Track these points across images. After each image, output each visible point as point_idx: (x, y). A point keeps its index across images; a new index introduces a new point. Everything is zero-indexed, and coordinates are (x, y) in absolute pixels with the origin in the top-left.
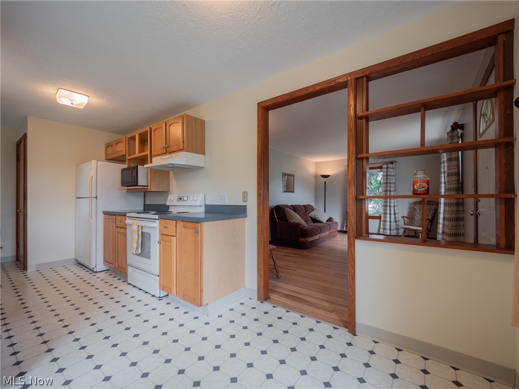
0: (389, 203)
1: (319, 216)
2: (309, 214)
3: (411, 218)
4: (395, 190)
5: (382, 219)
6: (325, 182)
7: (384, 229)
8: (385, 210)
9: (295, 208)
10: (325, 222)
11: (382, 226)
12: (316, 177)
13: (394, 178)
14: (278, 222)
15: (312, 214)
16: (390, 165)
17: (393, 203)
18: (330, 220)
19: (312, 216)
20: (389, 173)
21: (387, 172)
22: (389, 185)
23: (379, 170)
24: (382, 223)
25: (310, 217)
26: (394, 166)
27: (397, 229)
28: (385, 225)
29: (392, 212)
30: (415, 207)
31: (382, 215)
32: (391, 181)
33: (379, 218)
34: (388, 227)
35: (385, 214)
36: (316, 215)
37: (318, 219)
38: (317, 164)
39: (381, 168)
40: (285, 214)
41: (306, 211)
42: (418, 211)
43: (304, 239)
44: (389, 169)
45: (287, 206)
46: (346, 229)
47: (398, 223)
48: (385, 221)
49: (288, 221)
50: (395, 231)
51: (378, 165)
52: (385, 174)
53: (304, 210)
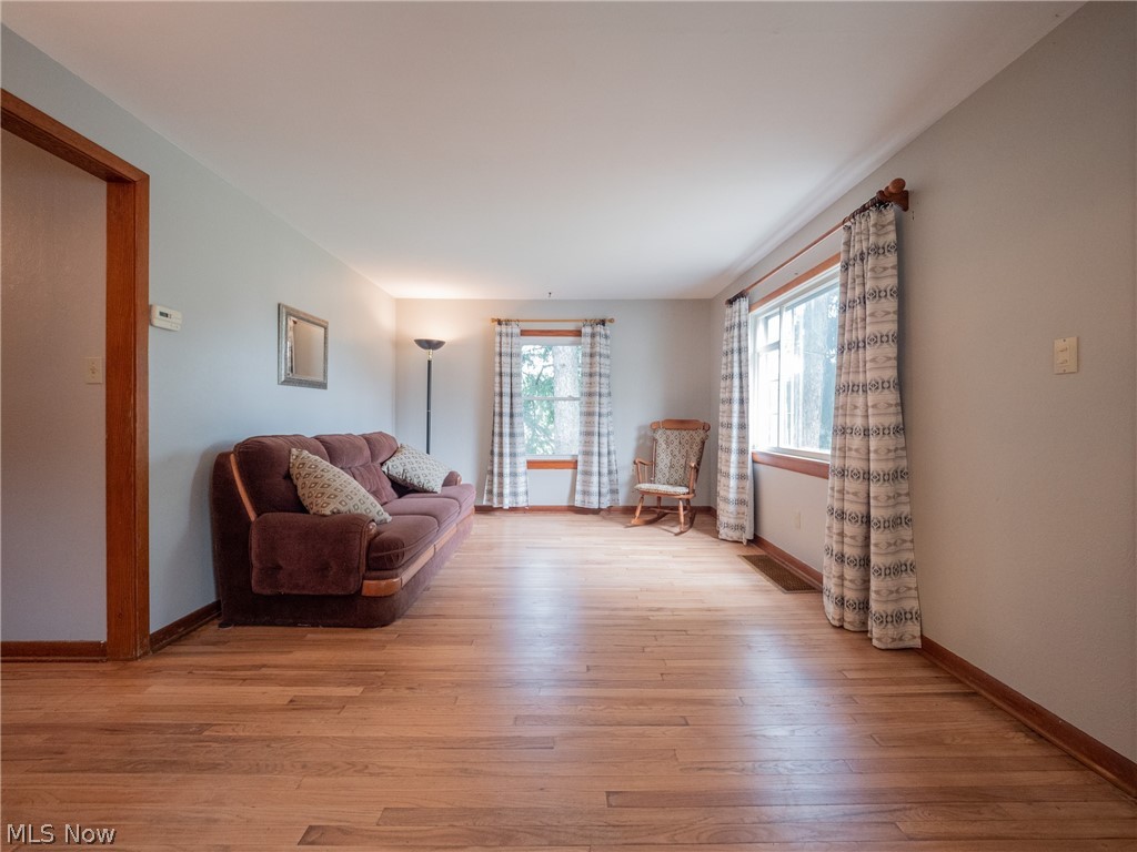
0: (597, 425)
1: (419, 472)
2: (382, 464)
3: (646, 463)
4: (609, 394)
5: (579, 468)
6: (429, 362)
7: (586, 493)
8: (588, 443)
9: (332, 449)
10: (438, 489)
11: (579, 487)
12: (398, 344)
13: (607, 362)
14: (252, 516)
15: (396, 467)
16: (599, 329)
17: (605, 426)
18: (451, 480)
19: (393, 472)
20: (598, 349)
21: (593, 345)
22: (598, 378)
23: (571, 339)
24: (579, 477)
25: (389, 476)
26: (608, 332)
27: (614, 492)
28: (586, 483)
29: (604, 450)
30: (657, 437)
31: (580, 458)
32: (603, 371)
33: (574, 464)
34: (595, 489)
35: (587, 453)
36: (408, 467)
37: (415, 482)
38: (401, 305)
39: (578, 333)
40: (288, 476)
41: (374, 456)
42: (664, 446)
43: (383, 583)
44: (598, 338)
45: (299, 442)
46: (490, 500)
47: (614, 477)
48: (587, 473)
49: (303, 510)
50: (608, 497)
51: (571, 327)
52: (588, 350)
53: (367, 452)
